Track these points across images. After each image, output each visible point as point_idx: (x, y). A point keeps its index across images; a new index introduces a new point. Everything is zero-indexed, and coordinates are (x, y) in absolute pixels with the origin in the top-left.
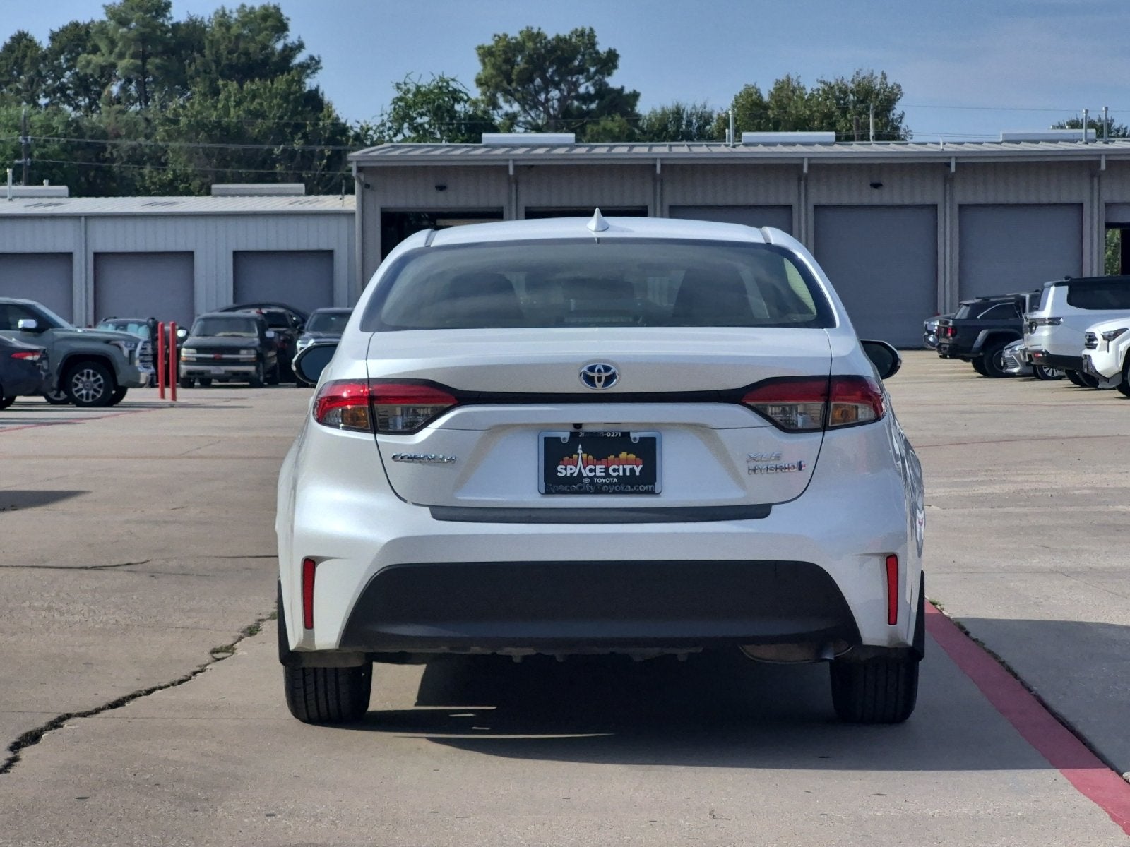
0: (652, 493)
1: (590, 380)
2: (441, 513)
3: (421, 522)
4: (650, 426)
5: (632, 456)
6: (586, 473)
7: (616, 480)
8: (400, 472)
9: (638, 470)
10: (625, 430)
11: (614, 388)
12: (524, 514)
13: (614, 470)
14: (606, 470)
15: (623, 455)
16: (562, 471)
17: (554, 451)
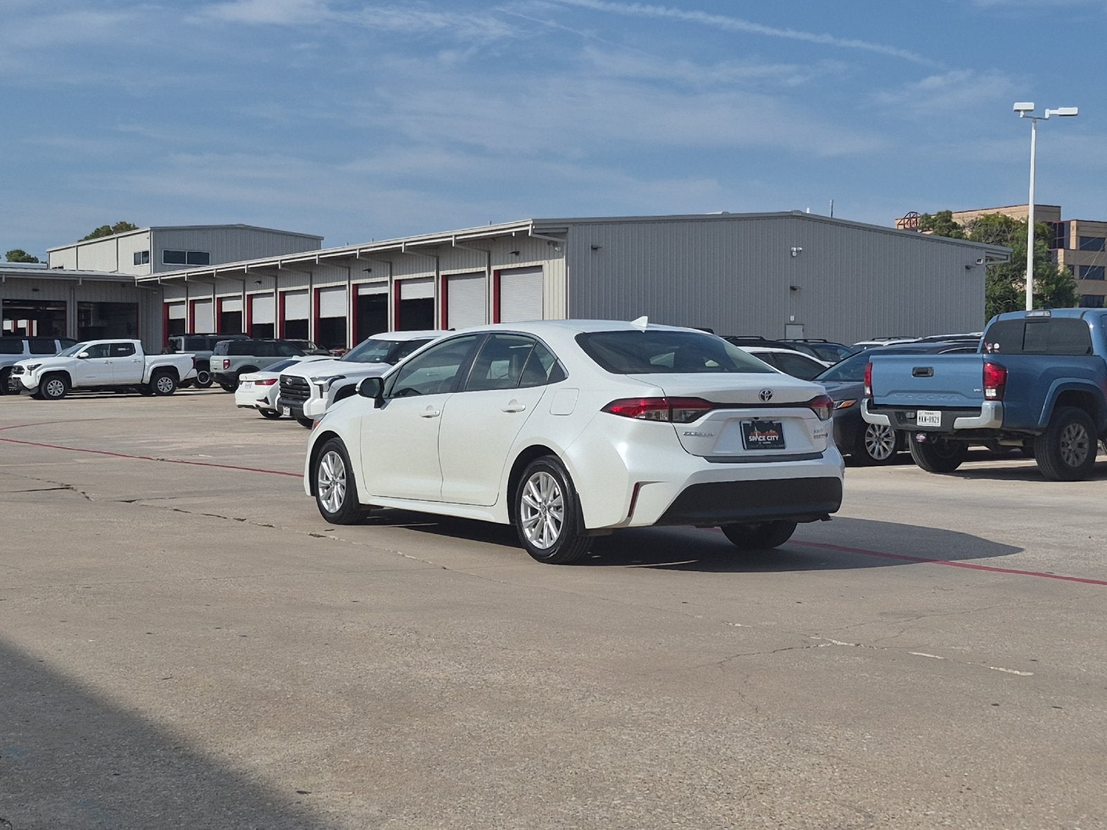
0: (784, 448)
1: (763, 397)
2: (711, 459)
3: (702, 465)
4: (779, 418)
5: (774, 432)
6: (759, 440)
7: (770, 443)
8: (687, 441)
9: (777, 438)
10: (771, 419)
11: (772, 401)
12: (743, 459)
13: (769, 438)
14: (766, 438)
15: (771, 431)
16: (752, 439)
17: (747, 429)
